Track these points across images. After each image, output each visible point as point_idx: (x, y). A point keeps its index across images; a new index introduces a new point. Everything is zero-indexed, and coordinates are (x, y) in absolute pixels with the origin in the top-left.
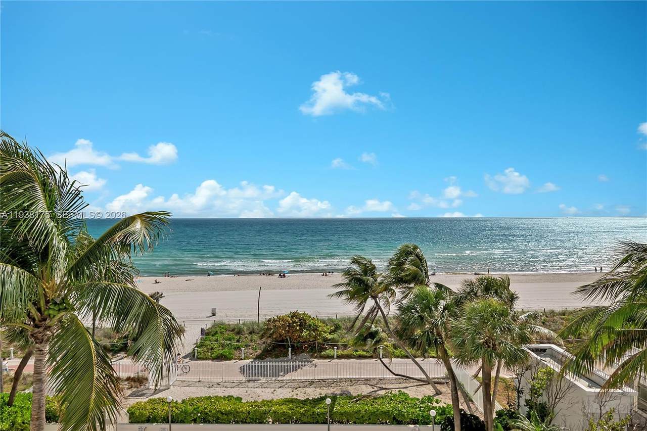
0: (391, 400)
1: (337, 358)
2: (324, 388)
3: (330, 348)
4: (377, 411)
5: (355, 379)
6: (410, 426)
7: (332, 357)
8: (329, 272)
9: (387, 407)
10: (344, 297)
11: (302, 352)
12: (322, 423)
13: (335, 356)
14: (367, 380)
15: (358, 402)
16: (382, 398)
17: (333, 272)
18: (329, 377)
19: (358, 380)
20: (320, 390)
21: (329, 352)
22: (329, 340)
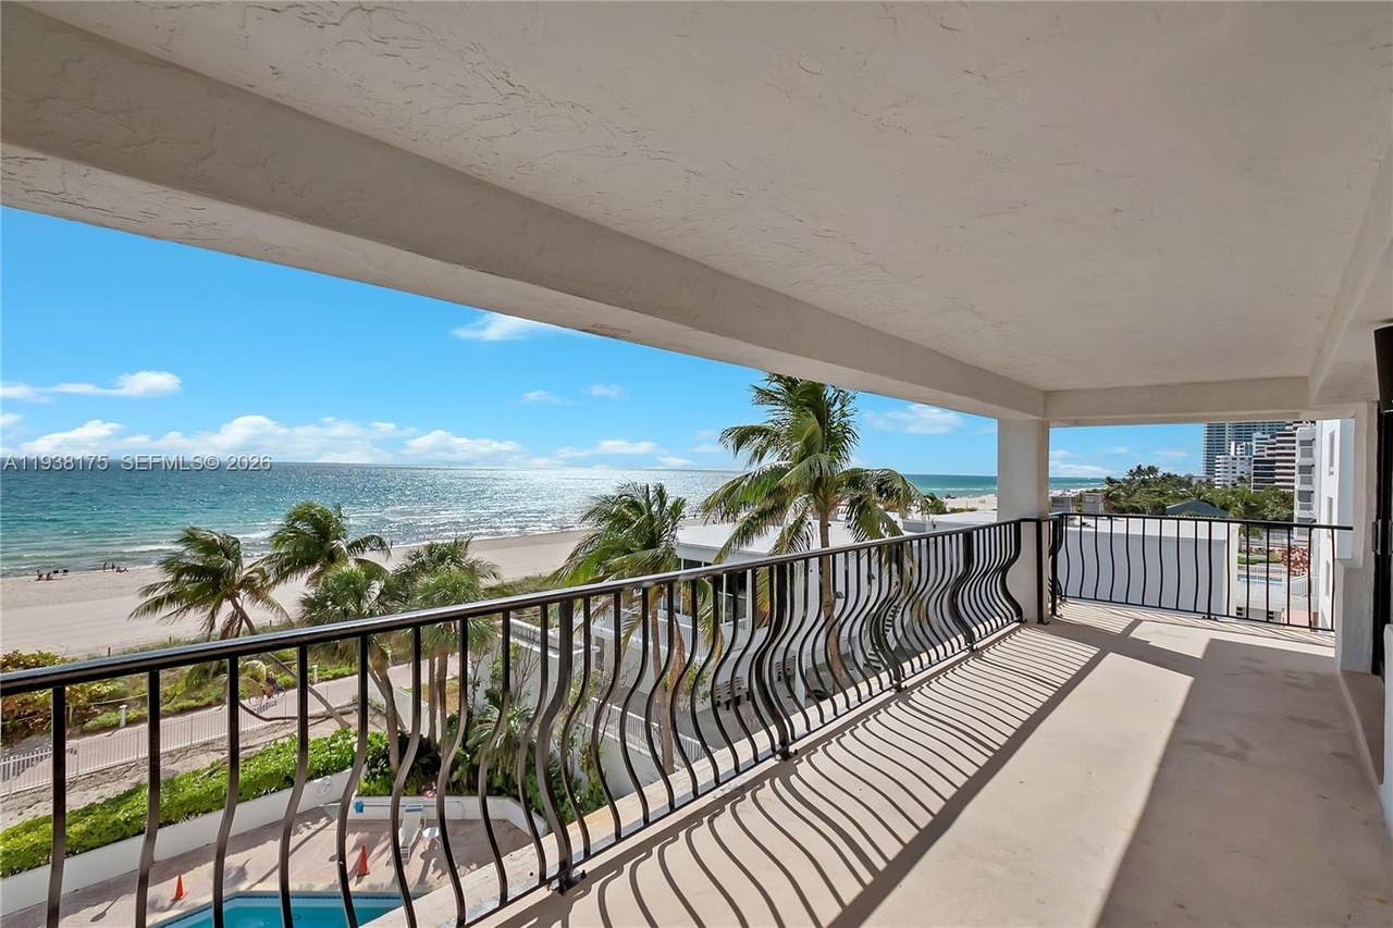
0: (278, 753)
1: (125, 727)
2: (108, 784)
3: (105, 711)
4: (255, 777)
5: (180, 751)
6: (316, 781)
7: (116, 726)
8: (56, 572)
9: (272, 766)
10: (166, 610)
11: (28, 735)
12: (135, 835)
13: (123, 723)
14: (206, 744)
15: (215, 775)
16: (260, 755)
17: (66, 571)
18: (112, 764)
19: (187, 750)
20: (98, 792)
21: (104, 718)
22: (103, 696)
